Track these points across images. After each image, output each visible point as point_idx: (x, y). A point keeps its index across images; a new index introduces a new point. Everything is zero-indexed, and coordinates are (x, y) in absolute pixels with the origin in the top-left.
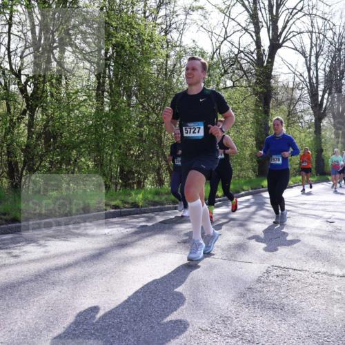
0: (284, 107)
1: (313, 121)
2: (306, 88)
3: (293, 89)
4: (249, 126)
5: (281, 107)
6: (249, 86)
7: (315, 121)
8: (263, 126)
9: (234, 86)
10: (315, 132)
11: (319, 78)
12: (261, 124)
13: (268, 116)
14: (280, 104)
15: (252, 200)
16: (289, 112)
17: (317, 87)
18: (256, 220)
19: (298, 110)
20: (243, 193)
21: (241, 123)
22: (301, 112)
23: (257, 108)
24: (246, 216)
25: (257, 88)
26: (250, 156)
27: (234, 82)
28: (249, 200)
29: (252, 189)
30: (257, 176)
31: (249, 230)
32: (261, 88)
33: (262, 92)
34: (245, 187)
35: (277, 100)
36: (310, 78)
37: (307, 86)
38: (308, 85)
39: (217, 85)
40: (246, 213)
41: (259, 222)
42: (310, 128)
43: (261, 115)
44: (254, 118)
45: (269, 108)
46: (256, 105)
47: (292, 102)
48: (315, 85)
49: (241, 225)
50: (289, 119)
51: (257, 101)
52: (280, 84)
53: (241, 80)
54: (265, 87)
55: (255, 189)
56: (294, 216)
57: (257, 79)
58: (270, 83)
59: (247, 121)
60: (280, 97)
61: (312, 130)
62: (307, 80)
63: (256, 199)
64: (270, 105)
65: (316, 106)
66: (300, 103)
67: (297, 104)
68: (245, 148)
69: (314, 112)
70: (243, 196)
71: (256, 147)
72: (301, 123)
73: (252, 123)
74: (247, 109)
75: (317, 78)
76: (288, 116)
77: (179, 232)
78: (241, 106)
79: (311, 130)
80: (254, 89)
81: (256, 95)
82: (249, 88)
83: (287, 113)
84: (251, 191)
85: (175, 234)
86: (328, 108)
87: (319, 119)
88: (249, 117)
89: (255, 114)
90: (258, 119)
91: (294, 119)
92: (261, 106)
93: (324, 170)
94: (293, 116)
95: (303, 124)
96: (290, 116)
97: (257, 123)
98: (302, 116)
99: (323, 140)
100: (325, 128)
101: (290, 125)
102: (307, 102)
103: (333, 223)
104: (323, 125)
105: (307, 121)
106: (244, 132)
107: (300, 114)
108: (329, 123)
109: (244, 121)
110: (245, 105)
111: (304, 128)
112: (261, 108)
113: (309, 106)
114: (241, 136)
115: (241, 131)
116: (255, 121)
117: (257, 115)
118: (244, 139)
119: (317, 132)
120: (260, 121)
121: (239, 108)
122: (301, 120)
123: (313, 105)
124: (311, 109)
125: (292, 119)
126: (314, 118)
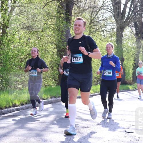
0: (87, 15)
1: (115, 30)
7: (117, 30)
8: (65, 33)
12: (62, 32)
13: (70, 23)
14: (82, 11)
15: (51, 109)
16: (91, 20)
18: (53, 130)
19: (100, 19)
21: (43, 30)
22: (104, 20)
23: (59, 15)
24: (44, 126)
26: (50, 64)
28: (48, 109)
29: (52, 98)
30: (57, 84)
35: (79, 7)
40: (44, 122)
41: (57, 132)
42: (112, 37)
43: (62, 23)
44: (55, 24)
45: (70, 15)
46: (58, 12)
47: (95, 10)
50: (90, 28)
51: (59, 7)
55: (55, 97)
56: (93, 125)
60: (82, 4)
61: (114, 38)
63: (55, 108)
64: (73, 12)
65: (118, 14)
67: (100, 13)
68: (46, 56)
69: (117, 21)
71: (57, 55)
72: (103, 31)
73: (54, 30)
74: (48, 14)
79: (112, 39)
81: (58, 1)
83: (90, 21)
84: (50, 99)
86: (130, 17)
87: (121, 28)
88: (50, 24)
89: (57, 21)
90: (60, 26)
91: (96, 27)
92: (62, 13)
93: (125, 80)
94: (95, 24)
95: (105, 33)
96: (92, 24)
97: (59, 30)
98: (104, 25)
99: (124, 49)
100: (127, 37)
101: (91, 34)
102: (109, 10)
103: (131, 133)
104: (125, 34)
105: (109, 30)
106: (45, 39)
107: (102, 22)
108: (131, 33)
109: (45, 28)
110: (47, 10)
111: (106, 37)
112: (62, 15)
113: (111, 14)
114: (41, 43)
115: (42, 37)
116: (56, 27)
117: (58, 22)
118: (45, 46)
119: (119, 41)
120: (61, 28)
121: (40, 13)
122: (104, 29)
123: (116, 14)
124: (113, 18)
125: (94, 27)
126: (116, 27)
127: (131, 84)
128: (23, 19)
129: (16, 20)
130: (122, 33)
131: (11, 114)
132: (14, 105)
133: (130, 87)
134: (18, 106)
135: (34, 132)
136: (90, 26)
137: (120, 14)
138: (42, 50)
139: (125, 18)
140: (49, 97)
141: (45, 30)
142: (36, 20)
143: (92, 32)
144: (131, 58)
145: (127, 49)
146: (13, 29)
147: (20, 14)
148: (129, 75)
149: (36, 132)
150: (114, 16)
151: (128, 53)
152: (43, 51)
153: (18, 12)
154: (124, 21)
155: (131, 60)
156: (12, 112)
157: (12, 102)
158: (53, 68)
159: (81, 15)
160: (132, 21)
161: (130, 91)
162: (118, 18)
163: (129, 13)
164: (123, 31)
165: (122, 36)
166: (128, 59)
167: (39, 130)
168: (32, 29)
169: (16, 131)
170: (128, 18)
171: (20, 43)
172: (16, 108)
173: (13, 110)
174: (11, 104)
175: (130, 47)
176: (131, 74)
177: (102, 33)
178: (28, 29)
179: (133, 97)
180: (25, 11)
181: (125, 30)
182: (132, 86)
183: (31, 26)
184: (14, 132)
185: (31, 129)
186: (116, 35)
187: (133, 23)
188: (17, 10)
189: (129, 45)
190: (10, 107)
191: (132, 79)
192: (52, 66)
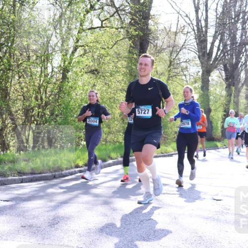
0: (165, 55)
1: (200, 74)
2: (193, 33)
3: (176, 33)
4: (120, 78)
5: (161, 55)
6: (122, 28)
7: (203, 74)
9: (102, 27)
10: (202, 88)
11: (209, 20)
14: (160, 52)
15: (122, 172)
16: (171, 62)
17: (206, 32)
19: (182, 60)
20: (110, 161)
21: (111, 74)
22: (186, 62)
23: (131, 55)
25: (132, 30)
26: (120, 116)
27: (102, 22)
28: (117, 171)
31: (114, 210)
32: (135, 30)
33: (137, 35)
34: (113, 155)
35: (156, 46)
36: (198, 21)
37: (194, 30)
38: (196, 28)
39: (81, 25)
42: (196, 82)
44: (126, 68)
46: (130, 52)
47: (175, 49)
48: (204, 29)
49: (106, 203)
50: (169, 71)
51: (131, 46)
52: (161, 27)
53: (112, 18)
54: (142, 29)
57: (132, 19)
58: (147, 24)
59: (117, 72)
60: (159, 43)
61: (199, 84)
62: (195, 23)
65: (204, 54)
66: (184, 50)
67: (181, 53)
69: (202, 63)
70: (110, 165)
72: (185, 76)
73: (125, 74)
74: (118, 55)
75: (206, 20)
76: (169, 67)
77: (24, 212)
78: (111, 52)
79: (196, 85)
80: (128, 32)
81: (130, 39)
82: (122, 30)
83: (168, 63)
85: (19, 215)
86: (218, 58)
87: (207, 72)
88: (120, 67)
89: (128, 63)
90: (132, 69)
91: (176, 71)
92: (135, 54)
93: (212, 135)
94: (175, 67)
95: (188, 77)
96: (172, 67)
97: (131, 75)
98: (187, 68)
99: (211, 97)
100: (214, 83)
101: (171, 79)
102: (193, 50)
103: (220, 200)
104: (212, 80)
105: (193, 74)
106: (113, 86)
107: (184, 65)
108: (220, 77)
109: (114, 71)
110: (116, 51)
111: (188, 82)
112: (135, 56)
113: (195, 55)
114: (109, 90)
115: (110, 83)
116: (128, 71)
117: (130, 65)
118: (113, 93)
119: (205, 88)
120: (134, 71)
121: (108, 54)
122: (186, 73)
123: (201, 54)
124: (198, 59)
125: (174, 70)
126: (201, 70)
127: (219, 140)
128: (87, 61)
129: (78, 62)
130: (208, 78)
131: (73, 176)
132: (77, 166)
133: (219, 144)
134: (81, 167)
135: (101, 199)
136: (169, 69)
137: (206, 55)
138: (110, 98)
139: (213, 59)
140: (119, 156)
141: (113, 74)
142: (103, 63)
143: (171, 77)
144: (220, 109)
145: (214, 97)
146: (76, 73)
147: (84, 55)
148: (217, 129)
149: (103, 199)
150: (199, 57)
151: (216, 102)
152: (112, 100)
153: (82, 53)
154: (211, 63)
155: (219, 111)
156: (74, 174)
157: (74, 162)
158: (123, 120)
159: (158, 56)
160: (221, 64)
161: (218, 149)
162: (203, 59)
163: (217, 53)
164: (210, 76)
165: (209, 81)
166: (216, 110)
167: (107, 197)
168: (98, 73)
169: (80, 197)
170: (216, 59)
171: (83, 90)
172: (79, 169)
173: (75, 171)
174: (73, 165)
175: (217, 94)
176: (220, 128)
177: (184, 77)
178: (94, 74)
179: (222, 156)
180: (90, 52)
181: (212, 74)
182: (221, 143)
183: (96, 70)
184: (77, 199)
185: (97, 196)
186: (201, 80)
187: (221, 65)
188: (80, 51)
189: (217, 92)
190: (72, 168)
191: (221, 134)
192: (122, 119)
